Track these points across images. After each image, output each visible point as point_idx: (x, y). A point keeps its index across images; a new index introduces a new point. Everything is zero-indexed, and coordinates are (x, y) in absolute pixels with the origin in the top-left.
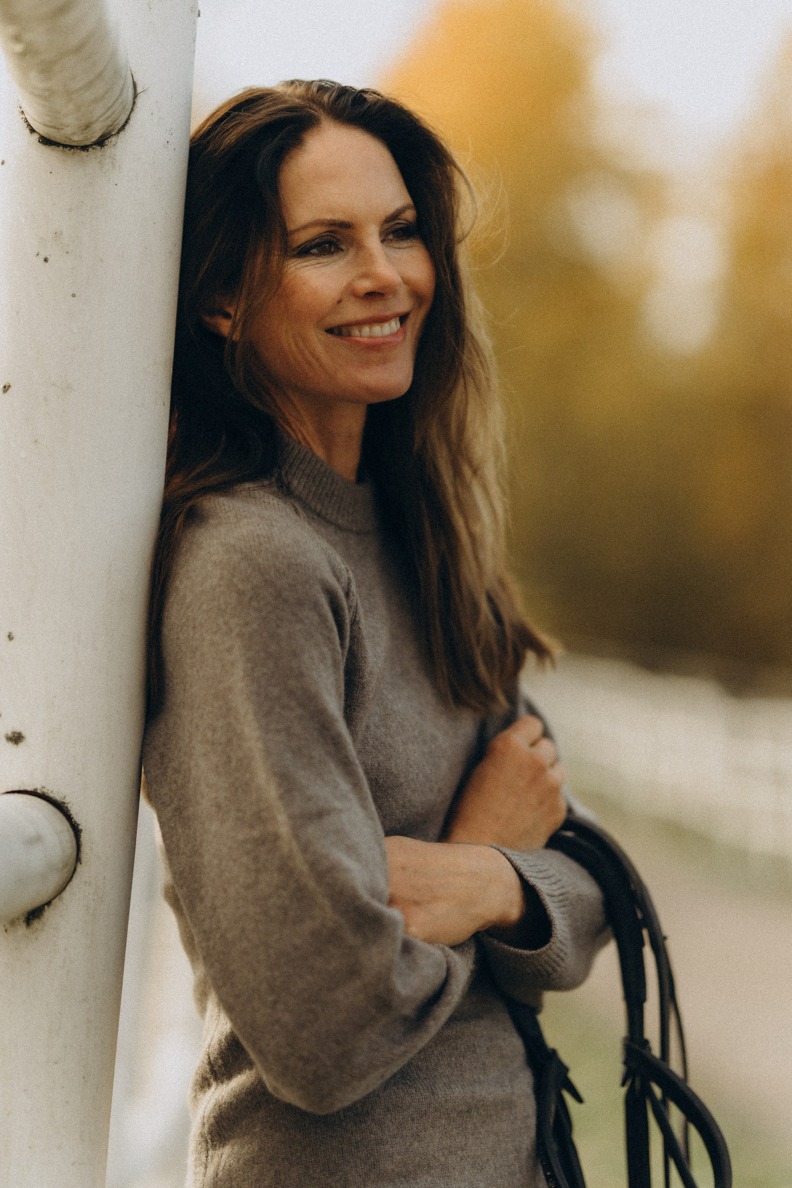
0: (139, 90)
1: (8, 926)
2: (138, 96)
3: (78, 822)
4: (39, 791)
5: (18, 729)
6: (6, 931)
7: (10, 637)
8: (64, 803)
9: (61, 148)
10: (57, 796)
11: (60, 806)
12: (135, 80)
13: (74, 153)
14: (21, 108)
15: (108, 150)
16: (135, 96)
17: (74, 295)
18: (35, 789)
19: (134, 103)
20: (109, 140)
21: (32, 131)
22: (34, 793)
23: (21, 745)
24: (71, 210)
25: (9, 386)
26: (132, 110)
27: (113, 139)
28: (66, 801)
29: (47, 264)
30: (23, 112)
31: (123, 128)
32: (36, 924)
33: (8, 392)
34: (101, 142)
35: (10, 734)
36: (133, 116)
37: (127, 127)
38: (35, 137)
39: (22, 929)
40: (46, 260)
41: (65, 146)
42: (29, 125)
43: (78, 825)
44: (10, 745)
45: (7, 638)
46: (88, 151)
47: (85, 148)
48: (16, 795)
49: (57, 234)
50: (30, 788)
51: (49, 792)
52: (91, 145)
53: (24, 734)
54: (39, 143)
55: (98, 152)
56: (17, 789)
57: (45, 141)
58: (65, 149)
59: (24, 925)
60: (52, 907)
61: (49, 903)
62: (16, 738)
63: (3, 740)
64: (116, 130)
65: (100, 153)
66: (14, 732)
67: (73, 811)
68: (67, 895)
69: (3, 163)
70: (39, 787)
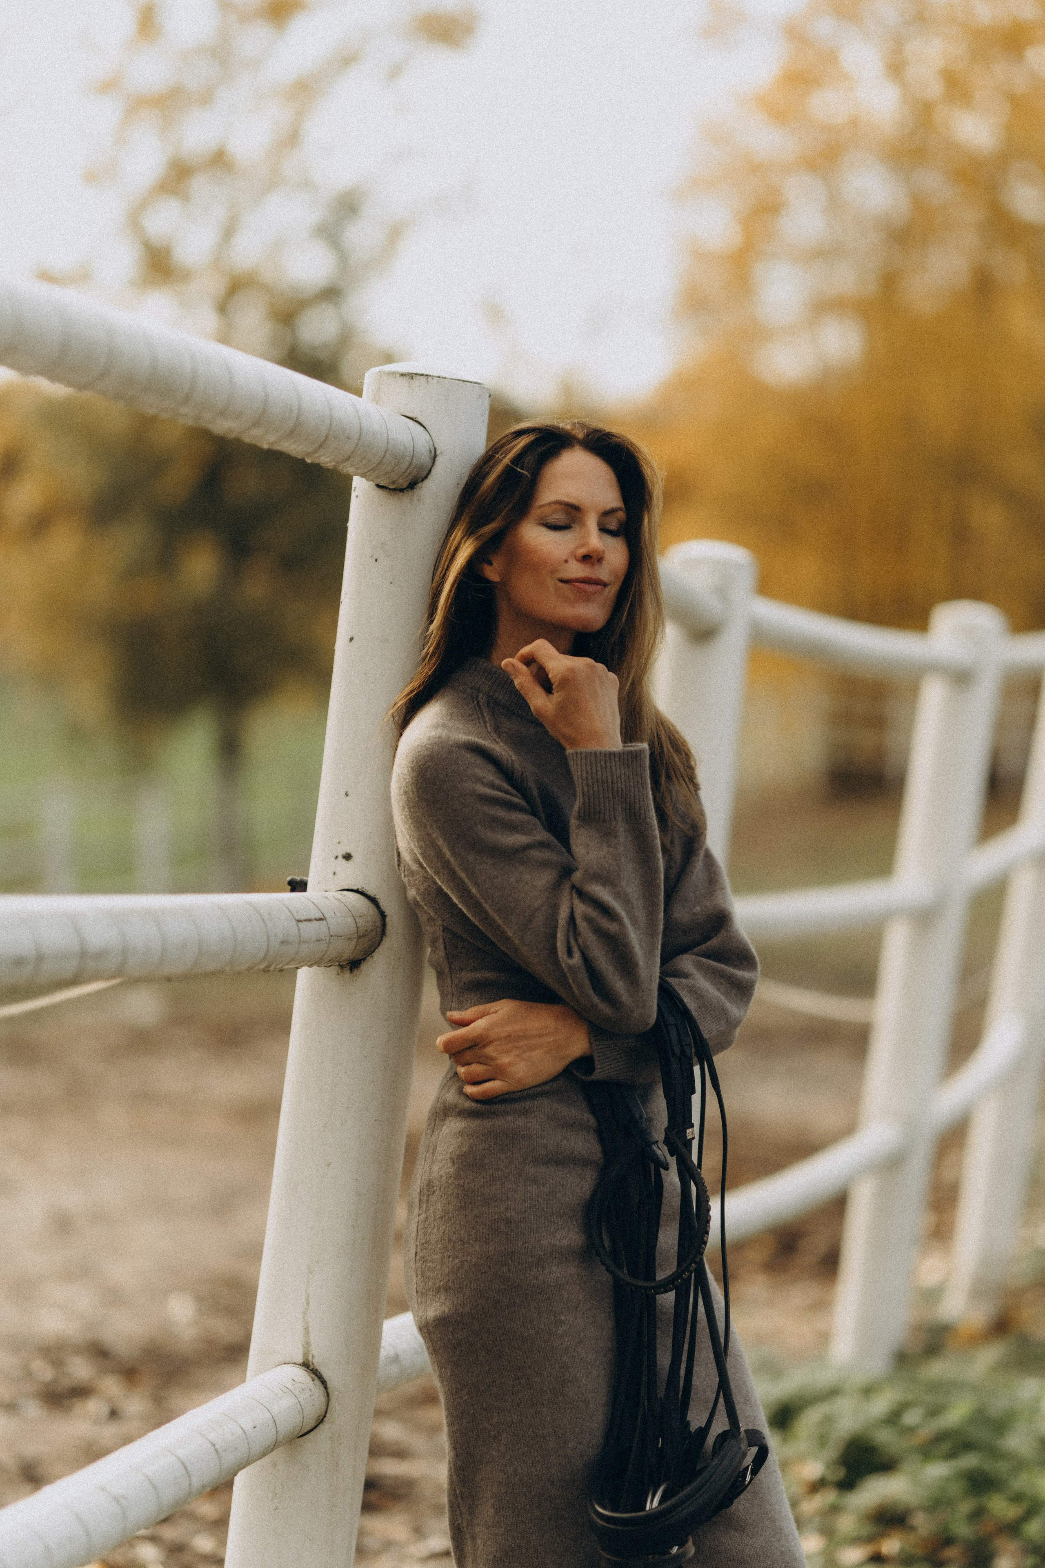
0: (438, 452)
1: (339, 969)
2: (438, 456)
3: (384, 910)
4: (360, 890)
5: (349, 851)
6: (338, 974)
7: (347, 795)
8: (375, 898)
9: (388, 490)
10: (371, 893)
11: (373, 900)
12: (435, 446)
13: (395, 494)
15: (416, 491)
16: (435, 457)
17: (391, 583)
19: (434, 461)
20: (418, 485)
22: (357, 891)
23: (351, 862)
24: (392, 529)
25: (353, 638)
26: (433, 465)
27: (420, 485)
28: (377, 897)
29: (377, 563)
31: (426, 477)
32: (358, 970)
34: (412, 486)
35: (344, 854)
36: (433, 470)
37: (429, 476)
39: (347, 975)
40: (376, 560)
41: (391, 489)
43: (384, 912)
44: (345, 861)
45: (345, 795)
46: (403, 492)
47: (402, 490)
48: (346, 892)
49: (383, 545)
50: (356, 888)
51: (367, 891)
52: (405, 489)
53: (353, 854)
54: (375, 487)
56: (348, 888)
57: (379, 486)
58: (391, 491)
59: (349, 970)
60: (366, 960)
61: (364, 958)
62: (348, 857)
63: (340, 858)
64: (420, 480)
65: (411, 493)
66: (347, 853)
67: (381, 903)
68: (375, 955)
69: (357, 497)
70: (360, 887)
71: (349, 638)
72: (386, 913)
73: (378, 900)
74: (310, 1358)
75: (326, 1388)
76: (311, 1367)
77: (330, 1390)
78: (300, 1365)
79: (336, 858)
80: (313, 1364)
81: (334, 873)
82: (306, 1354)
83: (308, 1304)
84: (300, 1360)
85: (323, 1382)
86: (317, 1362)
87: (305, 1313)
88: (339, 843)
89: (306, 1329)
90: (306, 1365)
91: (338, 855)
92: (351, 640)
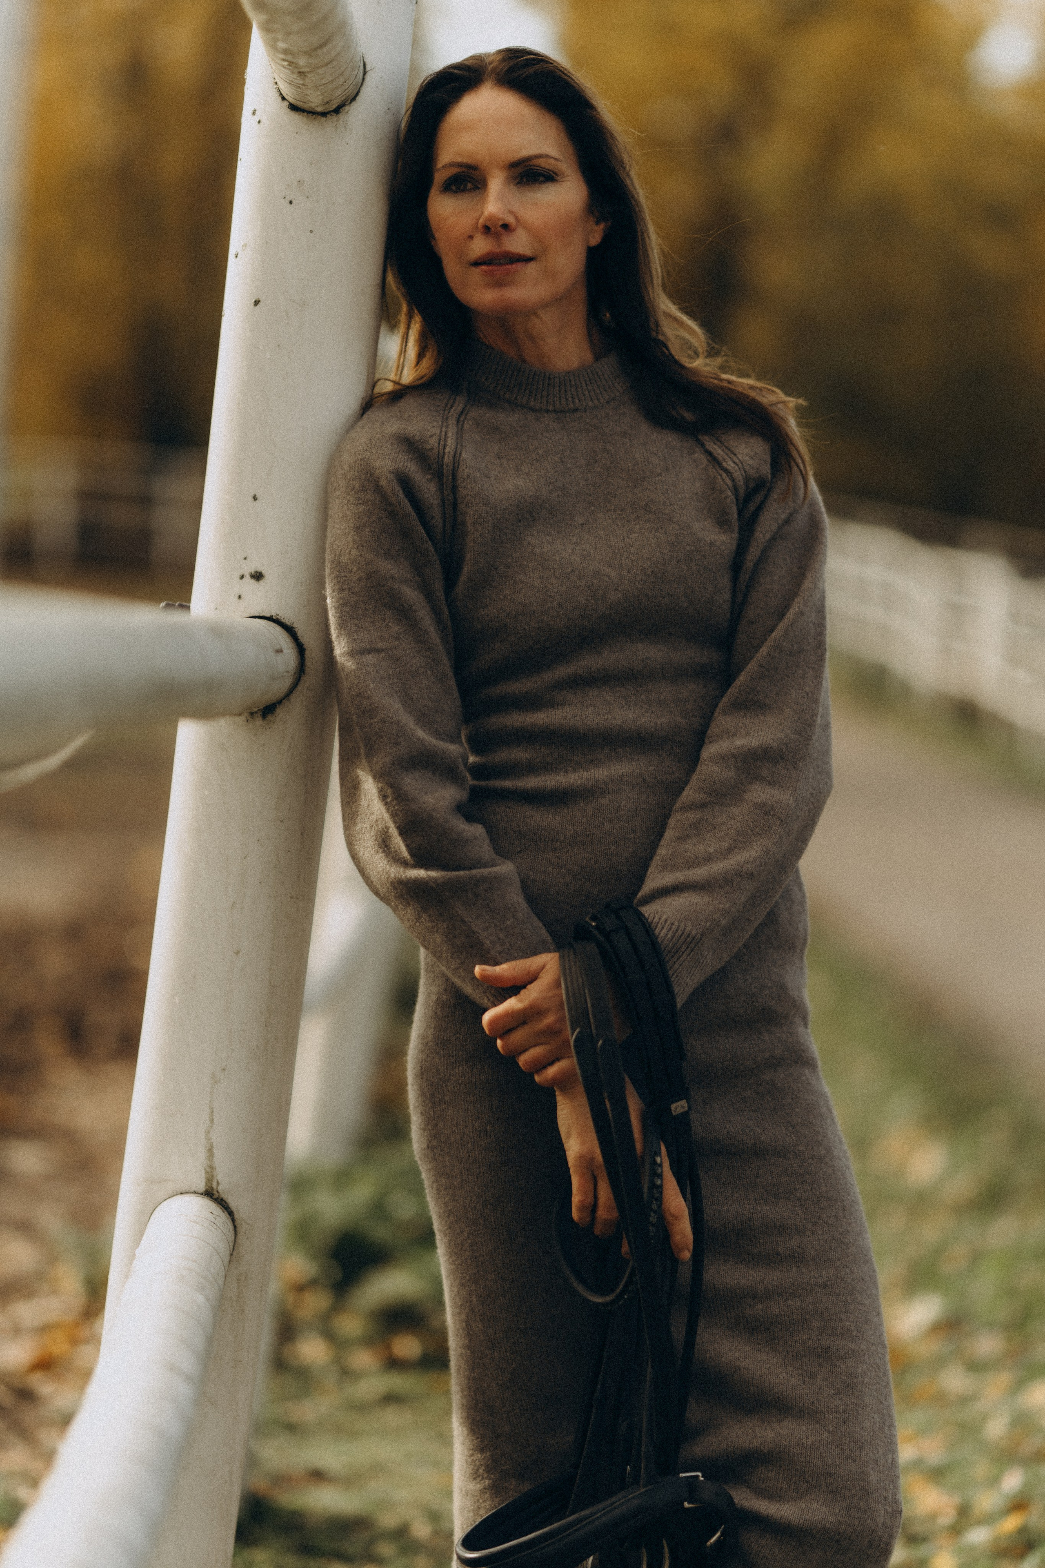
0: (368, 68)
1: (249, 718)
2: (367, 74)
3: (303, 643)
4: (274, 618)
5: (260, 569)
6: (247, 721)
7: (255, 498)
8: (293, 627)
9: (306, 114)
10: (287, 621)
11: (289, 630)
12: (365, 60)
13: (316, 119)
14: (275, 79)
15: (342, 116)
16: (365, 73)
17: (311, 232)
18: (271, 616)
19: (364, 79)
20: (343, 108)
21: (283, 99)
22: (270, 619)
23: (262, 582)
24: (311, 163)
25: (259, 301)
26: (362, 84)
27: (347, 108)
28: (295, 625)
29: (292, 205)
30: (276, 83)
31: (354, 99)
32: (270, 717)
33: (258, 306)
34: (337, 111)
35: (253, 573)
36: (363, 89)
37: (357, 98)
38: (286, 104)
39: (259, 722)
40: (291, 202)
41: (309, 112)
42: (281, 94)
43: (303, 645)
44: (253, 581)
45: (253, 499)
46: (326, 117)
47: (324, 114)
48: (257, 620)
49: (300, 182)
50: (268, 615)
51: (282, 618)
52: (329, 113)
53: (263, 573)
54: (288, 109)
55: (334, 118)
56: (258, 615)
57: (293, 108)
58: (309, 115)
59: (261, 719)
60: (282, 706)
61: (280, 702)
62: (258, 576)
63: (247, 578)
64: (349, 101)
65: (336, 119)
66: (256, 572)
67: (300, 634)
68: (293, 697)
69: (259, 122)
70: (274, 614)
71: (253, 300)
72: (305, 646)
73: (296, 630)
74: (215, 1185)
75: (233, 1220)
76: (216, 1196)
77: (237, 1222)
78: (202, 1194)
79: (242, 577)
80: (218, 1192)
81: (240, 597)
82: (210, 1179)
83: (212, 1121)
84: (201, 1187)
85: (231, 1213)
86: (223, 1189)
87: (208, 1132)
88: (245, 559)
89: (210, 1151)
90: (209, 1193)
91: (245, 574)
92: (257, 303)
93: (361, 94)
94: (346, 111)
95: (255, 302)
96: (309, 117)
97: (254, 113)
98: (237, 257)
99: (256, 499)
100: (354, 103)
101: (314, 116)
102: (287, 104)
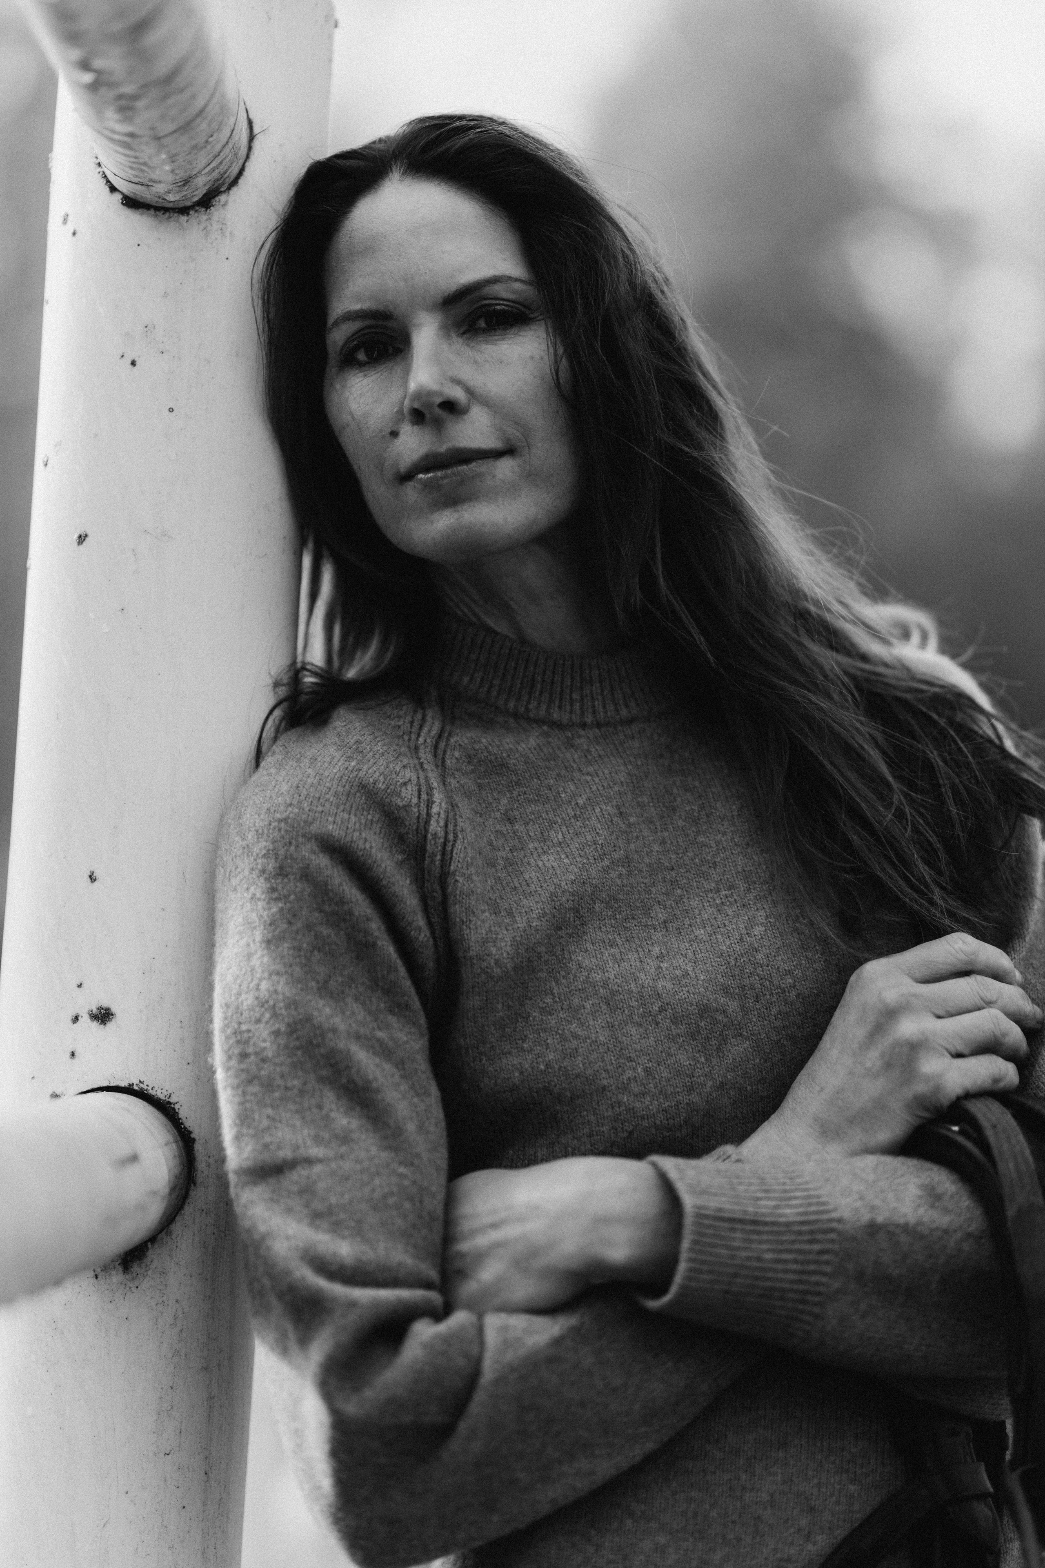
0: (256, 130)
1: (98, 1272)
2: (255, 139)
3: (191, 1129)
4: (135, 1088)
5: (105, 1005)
6: (96, 1282)
7: (92, 878)
8: (170, 1103)
9: (152, 212)
10: (159, 1093)
11: (164, 1108)
12: (251, 117)
13: (170, 217)
14: (97, 158)
15: (216, 212)
16: (252, 138)
17: (171, 410)
18: (130, 1085)
19: (250, 148)
20: (217, 199)
21: (113, 189)
22: (128, 1090)
23: (111, 1025)
24: (166, 295)
25: (86, 536)
26: (248, 157)
27: (223, 198)
28: (173, 1100)
29: (135, 369)
30: (99, 165)
31: (235, 182)
32: (137, 1269)
33: (85, 543)
34: (206, 202)
35: (95, 1011)
36: (249, 166)
37: (240, 181)
38: (118, 197)
39: (117, 1276)
40: (133, 363)
41: (157, 209)
42: (108, 181)
43: (190, 1132)
44: (95, 1024)
45: (89, 880)
46: (188, 214)
47: (184, 211)
48: (104, 1094)
49: (147, 328)
50: (123, 1084)
51: (150, 1088)
52: (192, 207)
53: (113, 1010)
54: (122, 204)
55: (202, 215)
56: (105, 1084)
57: (131, 203)
58: (158, 213)
59: (120, 1271)
60: (156, 1248)
61: (153, 1239)
62: (103, 1016)
63: (85, 1019)
64: (226, 185)
65: (205, 217)
66: (100, 1008)
67: (183, 1114)
68: (177, 1228)
69: (74, 234)
70: (136, 1082)
71: (76, 536)
72: (193, 1136)
73: (177, 1107)
79: (76, 1019)
81: (73, 1054)
88: (80, 986)
91: (81, 1014)
92: (82, 539)
93: (246, 173)
94: (222, 203)
95: (80, 537)
96: (156, 216)
97: (65, 221)
98: (46, 465)
99: (95, 880)
100: (234, 190)
101: (167, 214)
102: (120, 196)
